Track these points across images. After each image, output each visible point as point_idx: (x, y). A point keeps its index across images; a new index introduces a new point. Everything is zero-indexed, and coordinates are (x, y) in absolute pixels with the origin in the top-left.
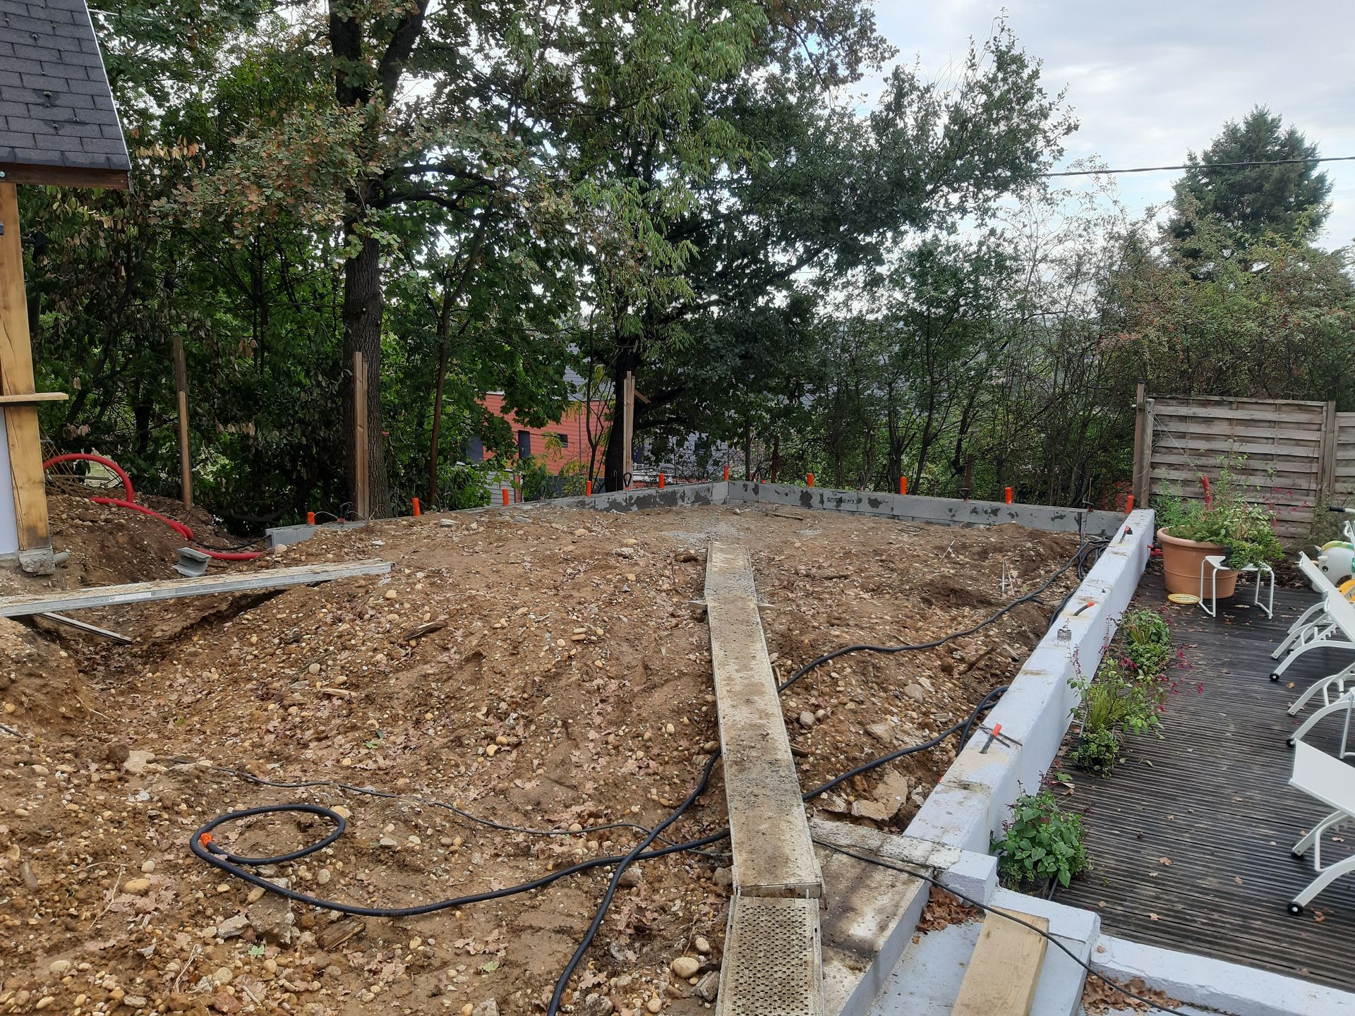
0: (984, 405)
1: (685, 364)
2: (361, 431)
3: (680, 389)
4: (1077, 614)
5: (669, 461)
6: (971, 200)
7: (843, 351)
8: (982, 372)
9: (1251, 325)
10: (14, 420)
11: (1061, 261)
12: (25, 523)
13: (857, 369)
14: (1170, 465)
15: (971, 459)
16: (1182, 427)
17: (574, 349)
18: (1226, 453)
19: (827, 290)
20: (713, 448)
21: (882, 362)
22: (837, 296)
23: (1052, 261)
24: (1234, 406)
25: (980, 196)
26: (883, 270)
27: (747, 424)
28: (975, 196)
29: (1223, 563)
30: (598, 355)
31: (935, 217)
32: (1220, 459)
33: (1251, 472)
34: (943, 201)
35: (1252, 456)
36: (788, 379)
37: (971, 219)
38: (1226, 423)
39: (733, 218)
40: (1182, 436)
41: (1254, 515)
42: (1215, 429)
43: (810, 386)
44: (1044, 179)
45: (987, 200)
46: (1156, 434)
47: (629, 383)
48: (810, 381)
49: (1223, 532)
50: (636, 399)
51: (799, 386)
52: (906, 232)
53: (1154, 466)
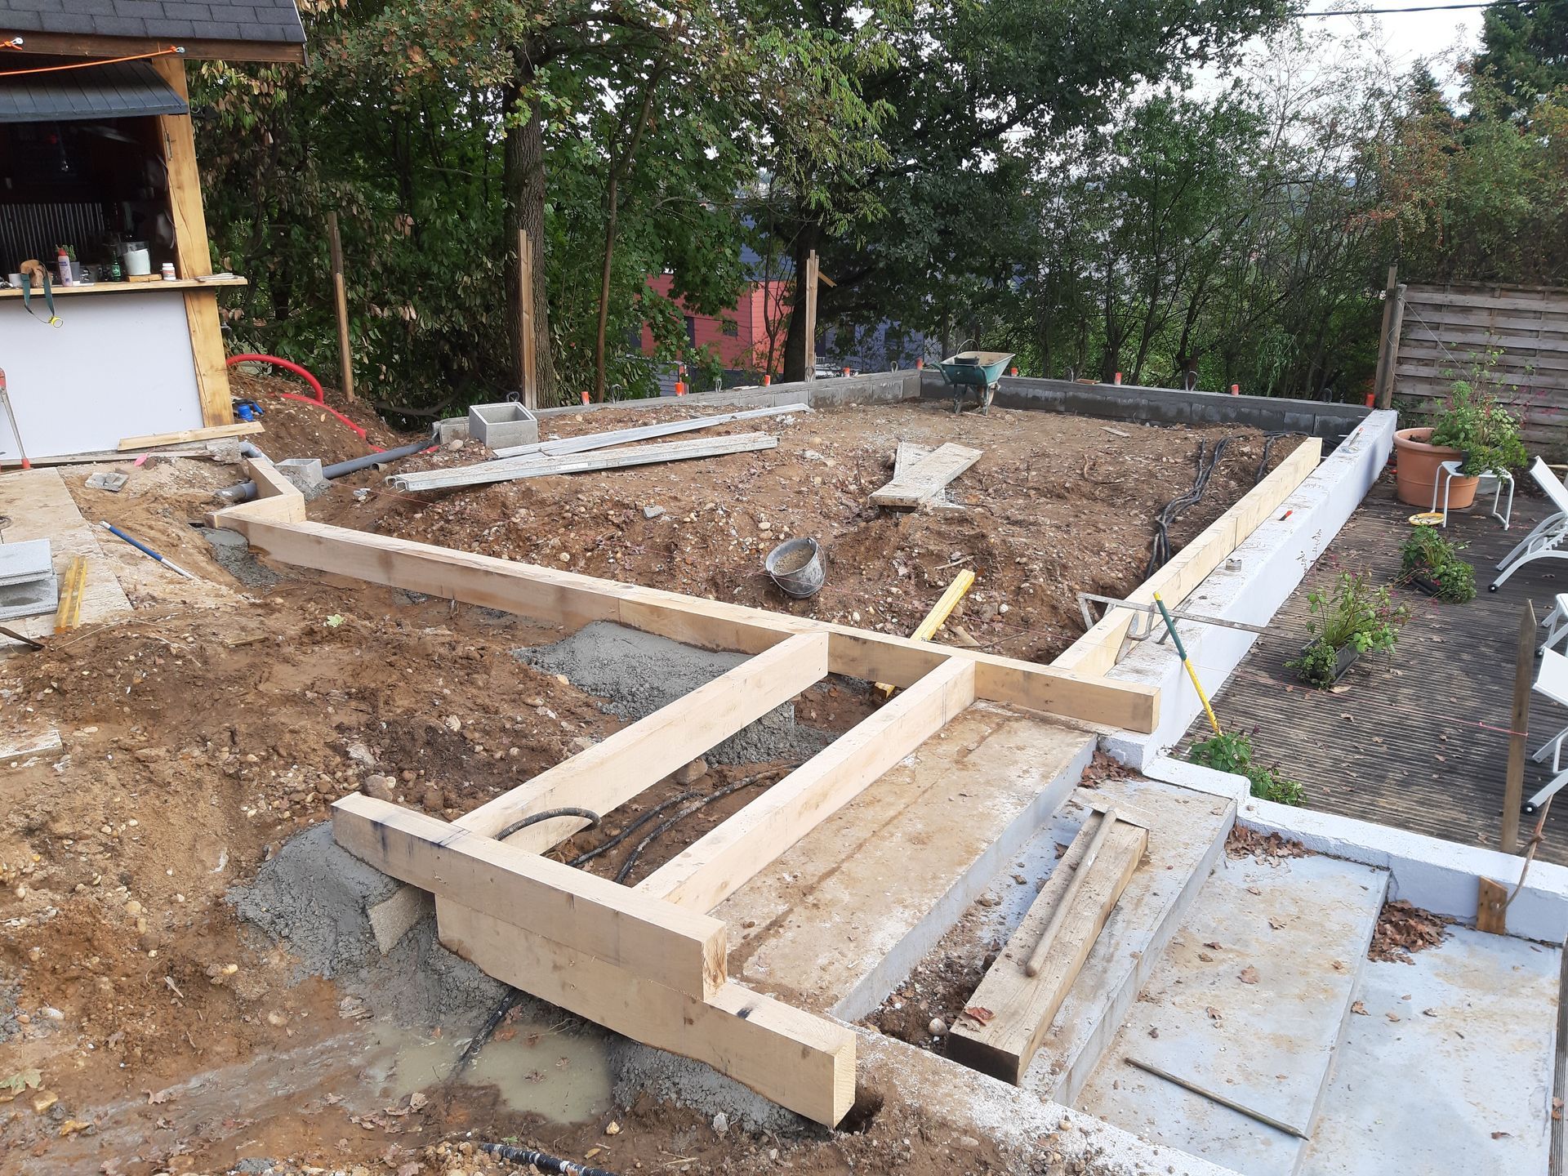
0: (1215, 290)
1: (877, 240)
2: (527, 318)
3: (870, 270)
4: (1283, 519)
5: (855, 354)
6: (1212, 44)
7: (1058, 226)
8: (1216, 252)
9: (1522, 201)
10: (194, 305)
11: (1313, 120)
12: (210, 411)
13: (1072, 246)
14: (1419, 360)
15: (1198, 351)
16: (1436, 317)
17: (749, 223)
18: (1483, 348)
19: (1042, 152)
20: (906, 339)
21: (1102, 239)
22: (1054, 159)
23: (1304, 120)
24: (1497, 293)
25: (1225, 39)
26: (1106, 129)
27: (945, 311)
28: (1218, 41)
29: (1458, 470)
30: (778, 230)
31: (1169, 66)
32: (1472, 355)
33: (1509, 369)
34: (1180, 46)
35: (1510, 351)
36: (993, 260)
37: (1212, 67)
38: (1485, 313)
39: (934, 67)
40: (1436, 327)
41: (1499, 417)
42: (1472, 320)
43: (1018, 267)
44: (1300, 19)
45: (1232, 44)
46: (1407, 325)
47: (813, 264)
48: (1019, 260)
49: (1462, 435)
50: (820, 281)
51: (1006, 267)
52: (1137, 81)
53: (1401, 361)
